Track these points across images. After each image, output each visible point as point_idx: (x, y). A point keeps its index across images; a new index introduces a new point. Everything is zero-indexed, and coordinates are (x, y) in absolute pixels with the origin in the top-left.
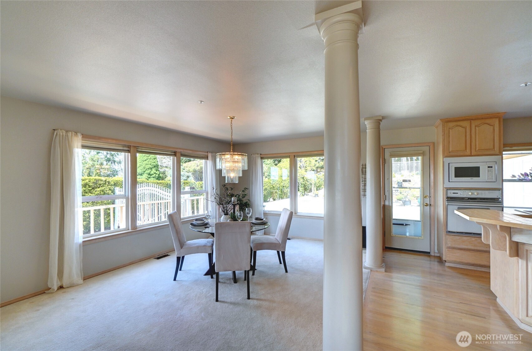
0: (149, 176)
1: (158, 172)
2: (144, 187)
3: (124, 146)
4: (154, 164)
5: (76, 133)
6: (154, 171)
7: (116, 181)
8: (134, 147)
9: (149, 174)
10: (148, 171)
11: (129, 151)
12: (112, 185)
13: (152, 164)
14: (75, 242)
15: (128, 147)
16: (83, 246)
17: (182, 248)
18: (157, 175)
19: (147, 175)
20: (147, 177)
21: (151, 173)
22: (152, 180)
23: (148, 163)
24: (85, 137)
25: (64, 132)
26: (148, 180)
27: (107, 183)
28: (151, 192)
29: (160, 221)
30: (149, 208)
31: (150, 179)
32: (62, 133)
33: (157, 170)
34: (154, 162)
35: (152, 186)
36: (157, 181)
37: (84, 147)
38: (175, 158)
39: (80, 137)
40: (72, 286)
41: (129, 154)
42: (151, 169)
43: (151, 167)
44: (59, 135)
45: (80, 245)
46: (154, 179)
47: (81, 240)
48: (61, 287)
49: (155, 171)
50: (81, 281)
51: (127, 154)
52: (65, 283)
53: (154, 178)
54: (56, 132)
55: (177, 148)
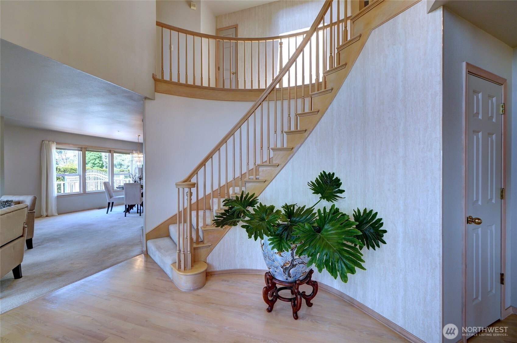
0: (93, 165)
1: (101, 162)
2: (91, 172)
3: (79, 148)
4: (98, 155)
5: (53, 142)
6: (97, 161)
7: (65, 168)
8: (85, 148)
9: (93, 163)
10: (93, 161)
11: (81, 150)
12: (62, 172)
13: (96, 155)
14: (54, 195)
15: (81, 148)
16: (57, 198)
17: (111, 198)
18: (100, 165)
19: (92, 164)
20: (91, 166)
21: (95, 163)
22: (96, 168)
23: (92, 155)
24: (57, 143)
25: (48, 142)
26: (92, 168)
27: (58, 170)
28: (95, 176)
29: (102, 189)
30: (93, 188)
31: (94, 167)
32: (46, 142)
33: (100, 161)
34: (98, 154)
35: (96, 172)
36: (101, 169)
37: (57, 148)
38: (110, 154)
39: (55, 144)
40: (53, 216)
41: (81, 152)
42: (96, 159)
43: (95, 158)
44: (45, 143)
45: (56, 197)
46: (99, 167)
47: (56, 195)
48: (47, 216)
49: (99, 161)
50: (57, 214)
51: (80, 152)
52: (49, 214)
53: (97, 166)
54: (44, 142)
55: (112, 148)
